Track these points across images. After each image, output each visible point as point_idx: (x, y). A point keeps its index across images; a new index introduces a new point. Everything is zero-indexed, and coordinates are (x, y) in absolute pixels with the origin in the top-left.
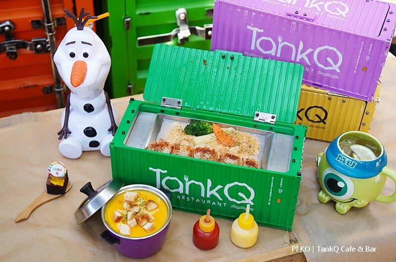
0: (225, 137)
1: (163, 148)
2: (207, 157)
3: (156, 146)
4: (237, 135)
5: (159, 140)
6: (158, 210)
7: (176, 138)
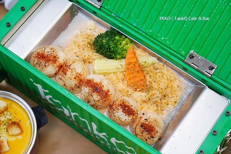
0: (136, 74)
1: (47, 64)
2: (95, 98)
3: (42, 56)
4: (158, 71)
5: (49, 50)
6: (20, 137)
7: (75, 51)
